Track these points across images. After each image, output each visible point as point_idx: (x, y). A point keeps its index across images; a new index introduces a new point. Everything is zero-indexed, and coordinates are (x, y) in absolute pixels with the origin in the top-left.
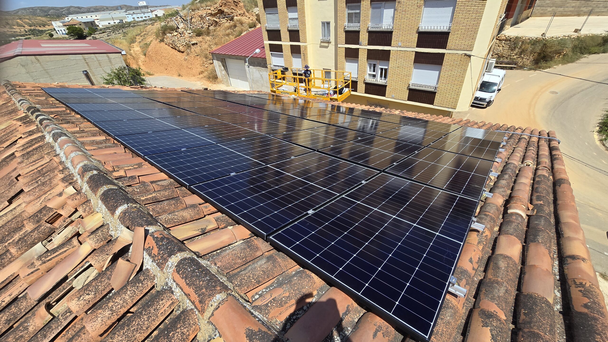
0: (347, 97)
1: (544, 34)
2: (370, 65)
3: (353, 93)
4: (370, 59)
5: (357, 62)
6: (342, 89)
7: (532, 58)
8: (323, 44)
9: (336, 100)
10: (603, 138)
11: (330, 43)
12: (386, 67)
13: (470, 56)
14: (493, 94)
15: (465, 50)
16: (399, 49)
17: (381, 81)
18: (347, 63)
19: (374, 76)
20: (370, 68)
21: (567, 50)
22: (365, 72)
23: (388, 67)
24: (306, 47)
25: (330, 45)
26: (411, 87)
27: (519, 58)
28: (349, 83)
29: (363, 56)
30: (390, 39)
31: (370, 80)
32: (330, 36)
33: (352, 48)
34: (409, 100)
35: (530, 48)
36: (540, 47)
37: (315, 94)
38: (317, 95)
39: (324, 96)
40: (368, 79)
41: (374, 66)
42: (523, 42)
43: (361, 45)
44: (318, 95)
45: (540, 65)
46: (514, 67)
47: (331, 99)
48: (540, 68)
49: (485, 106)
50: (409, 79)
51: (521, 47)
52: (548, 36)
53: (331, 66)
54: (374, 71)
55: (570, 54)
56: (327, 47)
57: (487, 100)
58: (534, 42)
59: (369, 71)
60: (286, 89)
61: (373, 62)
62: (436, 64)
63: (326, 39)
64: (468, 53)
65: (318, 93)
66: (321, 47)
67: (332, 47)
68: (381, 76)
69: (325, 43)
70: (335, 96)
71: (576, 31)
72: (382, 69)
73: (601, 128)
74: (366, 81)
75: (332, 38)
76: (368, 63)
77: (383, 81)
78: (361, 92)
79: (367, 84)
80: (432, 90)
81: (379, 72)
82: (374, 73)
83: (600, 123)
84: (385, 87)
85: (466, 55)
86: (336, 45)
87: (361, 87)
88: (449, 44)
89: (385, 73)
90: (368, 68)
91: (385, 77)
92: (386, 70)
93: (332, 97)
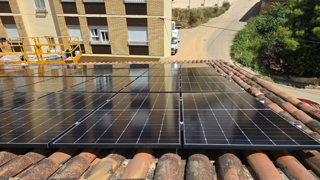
0: (79, 58)
1: (188, 6)
2: (92, 30)
3: (83, 55)
4: (91, 25)
5: (79, 28)
6: (74, 52)
7: (187, 21)
8: (38, 14)
9: (72, 61)
10: (234, 61)
11: (47, 13)
12: (107, 31)
13: (163, 19)
14: (177, 45)
15: (159, 16)
16: (113, 16)
17: (105, 42)
18: (69, 30)
19: (98, 39)
20: (92, 32)
21: (202, 16)
22: (89, 36)
23: (108, 30)
24: (20, 18)
25: (47, 15)
26: (130, 44)
27: (180, 21)
28: (79, 46)
29: (83, 23)
30: (104, 9)
31: (95, 42)
32: (45, 6)
33: (72, 16)
34: (130, 54)
35: (184, 15)
36: (189, 15)
37: (47, 59)
38: (49, 60)
39: (57, 60)
40: (93, 42)
41: (96, 30)
42: (180, 11)
43: (79, 14)
44: (51, 60)
45: (192, 25)
46: (180, 27)
47: (66, 62)
48: (193, 27)
49: (174, 53)
50: (127, 39)
51: (180, 15)
52: (191, 7)
53: (53, 34)
54: (96, 34)
55: (204, 18)
56: (44, 17)
57: (175, 49)
58: (186, 11)
59: (92, 35)
60: (9, 59)
61: (94, 27)
62: (143, 26)
63: (41, 9)
64: (161, 17)
65: (50, 58)
66: (37, 17)
67: (49, 16)
68: (104, 38)
69: (41, 13)
70: (70, 58)
71: (202, 5)
72: (103, 33)
73: (231, 56)
74: (92, 44)
75: (48, 8)
76: (90, 29)
77: (107, 42)
78: (89, 53)
79: (93, 46)
80: (145, 45)
81: (101, 35)
82: (97, 36)
83: (230, 54)
84: (109, 46)
85: (160, 18)
86: (54, 14)
87: (88, 49)
88: (148, 11)
89: (106, 36)
90: (91, 33)
91: (107, 38)
92: (107, 33)
93: (66, 60)
